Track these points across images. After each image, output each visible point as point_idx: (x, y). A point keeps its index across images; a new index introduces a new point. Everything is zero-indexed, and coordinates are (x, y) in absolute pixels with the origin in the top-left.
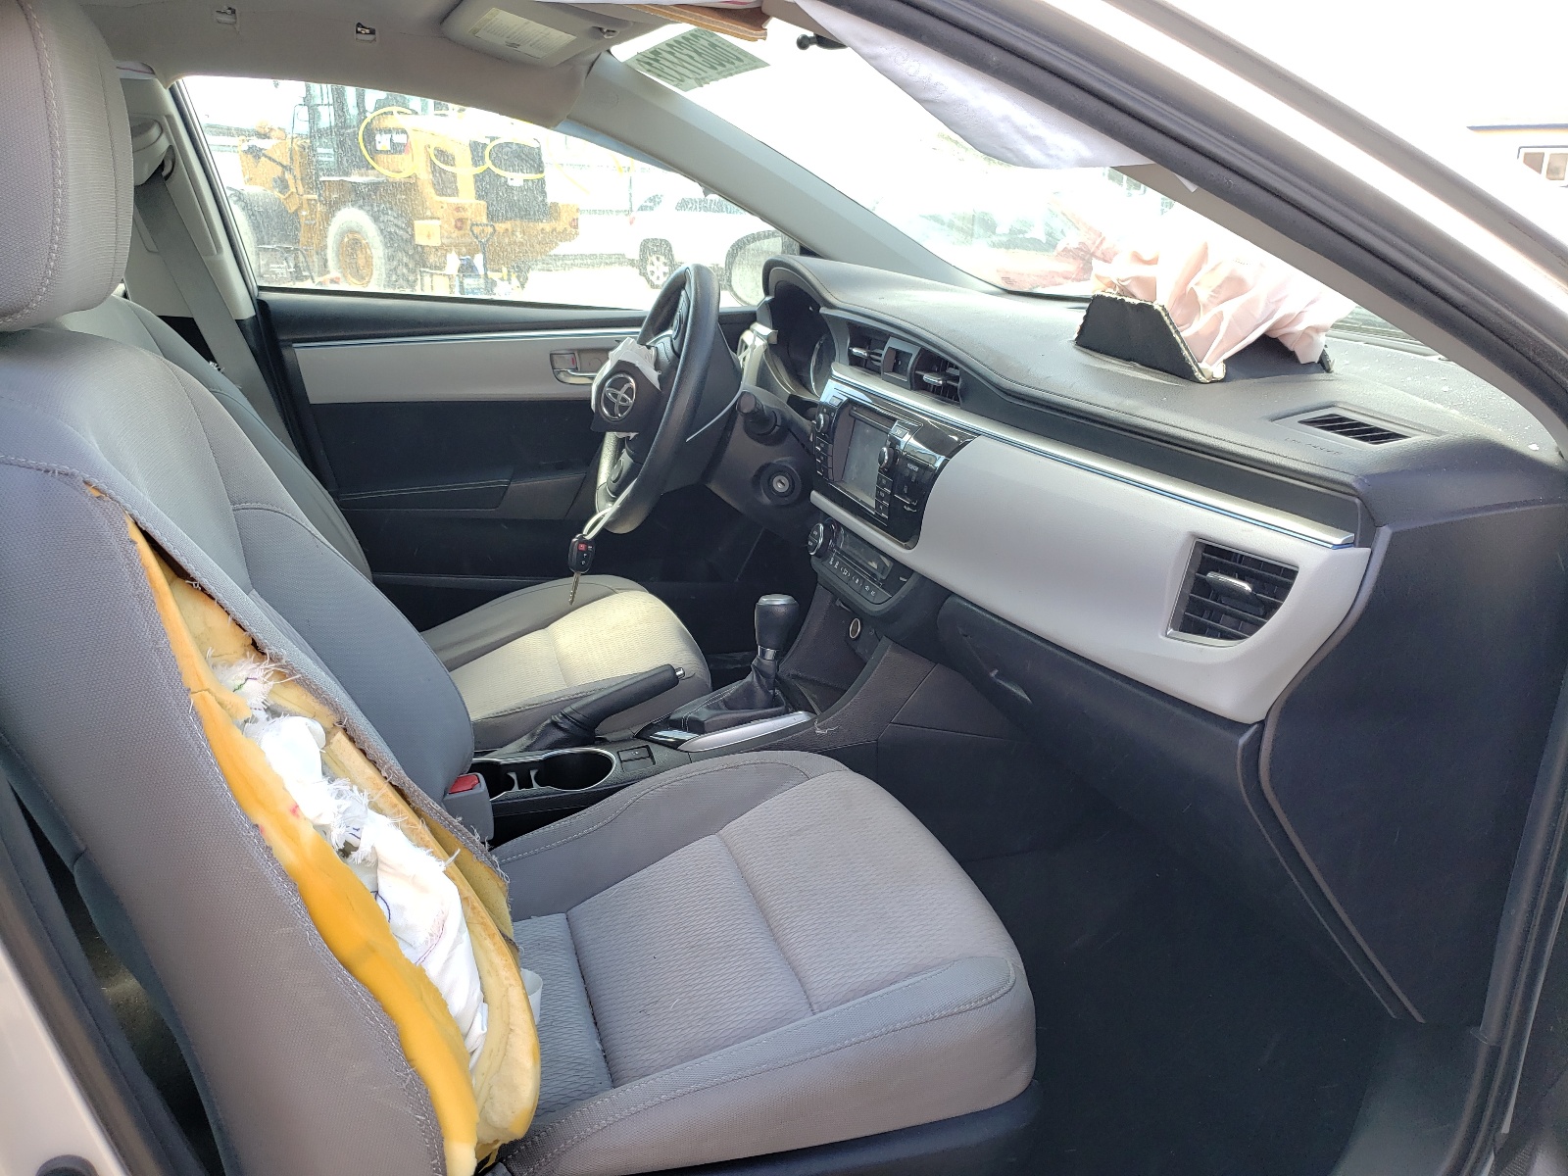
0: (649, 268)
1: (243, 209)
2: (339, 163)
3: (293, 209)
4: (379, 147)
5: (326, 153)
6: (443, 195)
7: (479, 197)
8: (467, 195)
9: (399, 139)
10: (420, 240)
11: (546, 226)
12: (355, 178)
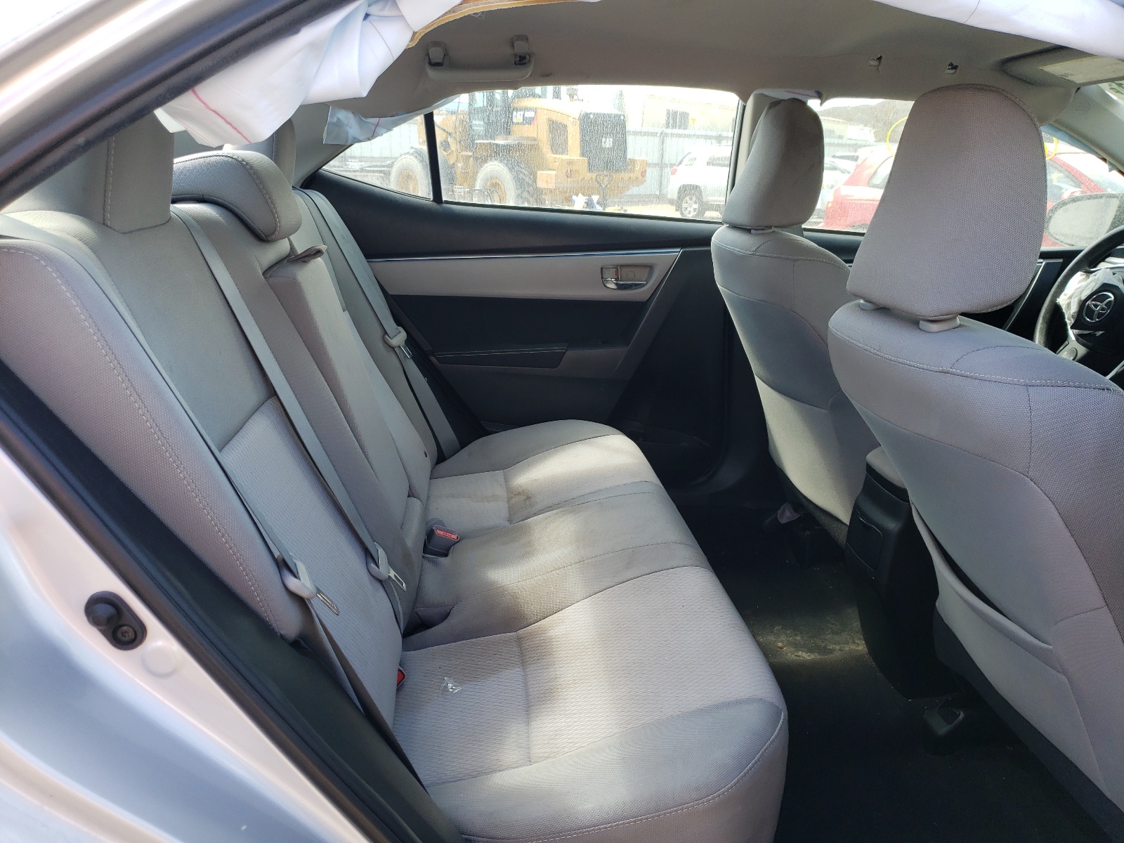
0: (684, 205)
1: (421, 162)
2: (487, 131)
3: (452, 162)
4: (515, 120)
5: (478, 125)
6: (556, 154)
7: (583, 155)
8: (574, 152)
9: (530, 114)
10: (541, 184)
11: (625, 175)
12: (500, 141)
